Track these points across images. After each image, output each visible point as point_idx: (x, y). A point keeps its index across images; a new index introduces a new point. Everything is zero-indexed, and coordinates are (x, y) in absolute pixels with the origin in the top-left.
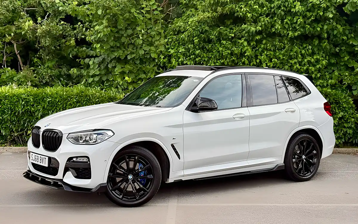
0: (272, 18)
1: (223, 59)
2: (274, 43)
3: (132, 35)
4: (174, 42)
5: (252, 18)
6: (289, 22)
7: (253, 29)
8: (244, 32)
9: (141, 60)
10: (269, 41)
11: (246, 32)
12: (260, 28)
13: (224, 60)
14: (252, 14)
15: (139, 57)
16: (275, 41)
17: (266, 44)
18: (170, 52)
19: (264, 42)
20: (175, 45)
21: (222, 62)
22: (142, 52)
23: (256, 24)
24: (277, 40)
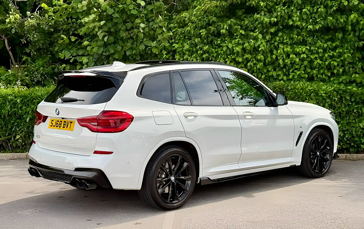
0: (289, 7)
1: (234, 55)
2: (292, 36)
3: (132, 28)
4: (179, 35)
5: (265, 7)
6: (308, 12)
7: (267, 20)
8: (257, 22)
9: (141, 56)
10: (286, 34)
11: (259, 24)
12: (276, 20)
13: (236, 55)
14: (267, 3)
15: (139, 52)
16: (293, 33)
17: (282, 36)
18: (174, 47)
19: (280, 34)
20: (179, 39)
21: (233, 57)
22: (142, 47)
23: (271, 14)
24: (295, 32)
